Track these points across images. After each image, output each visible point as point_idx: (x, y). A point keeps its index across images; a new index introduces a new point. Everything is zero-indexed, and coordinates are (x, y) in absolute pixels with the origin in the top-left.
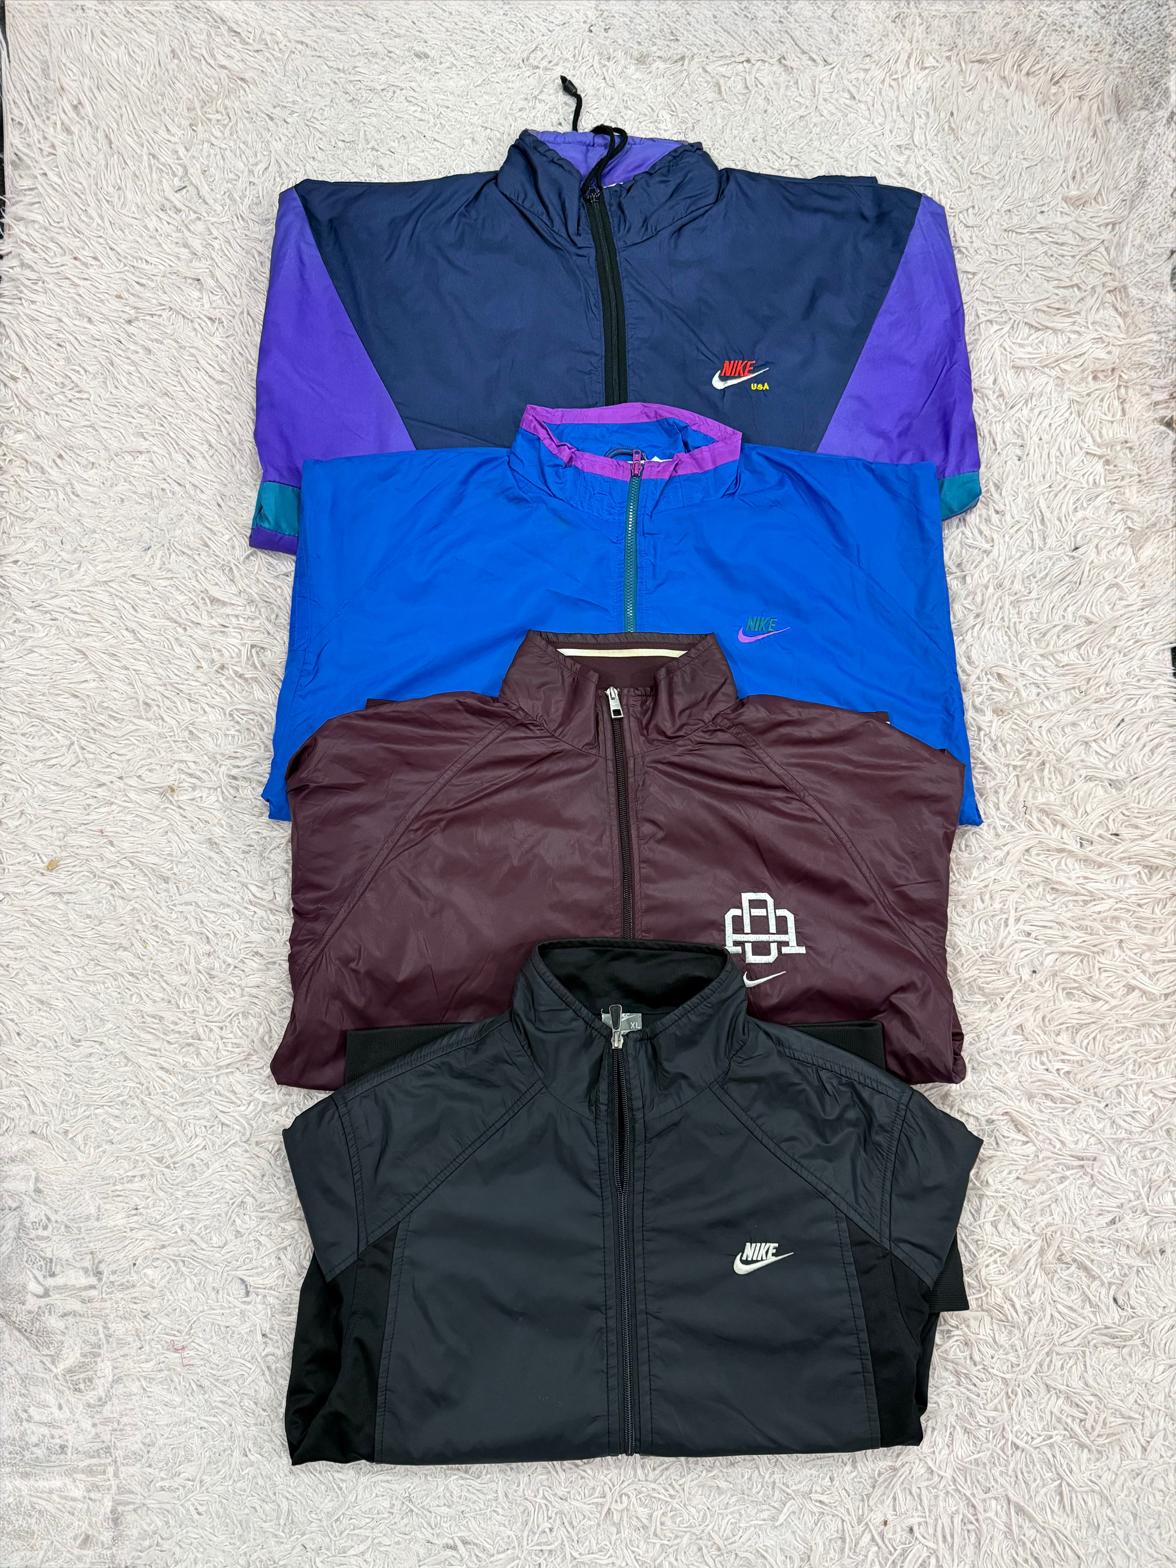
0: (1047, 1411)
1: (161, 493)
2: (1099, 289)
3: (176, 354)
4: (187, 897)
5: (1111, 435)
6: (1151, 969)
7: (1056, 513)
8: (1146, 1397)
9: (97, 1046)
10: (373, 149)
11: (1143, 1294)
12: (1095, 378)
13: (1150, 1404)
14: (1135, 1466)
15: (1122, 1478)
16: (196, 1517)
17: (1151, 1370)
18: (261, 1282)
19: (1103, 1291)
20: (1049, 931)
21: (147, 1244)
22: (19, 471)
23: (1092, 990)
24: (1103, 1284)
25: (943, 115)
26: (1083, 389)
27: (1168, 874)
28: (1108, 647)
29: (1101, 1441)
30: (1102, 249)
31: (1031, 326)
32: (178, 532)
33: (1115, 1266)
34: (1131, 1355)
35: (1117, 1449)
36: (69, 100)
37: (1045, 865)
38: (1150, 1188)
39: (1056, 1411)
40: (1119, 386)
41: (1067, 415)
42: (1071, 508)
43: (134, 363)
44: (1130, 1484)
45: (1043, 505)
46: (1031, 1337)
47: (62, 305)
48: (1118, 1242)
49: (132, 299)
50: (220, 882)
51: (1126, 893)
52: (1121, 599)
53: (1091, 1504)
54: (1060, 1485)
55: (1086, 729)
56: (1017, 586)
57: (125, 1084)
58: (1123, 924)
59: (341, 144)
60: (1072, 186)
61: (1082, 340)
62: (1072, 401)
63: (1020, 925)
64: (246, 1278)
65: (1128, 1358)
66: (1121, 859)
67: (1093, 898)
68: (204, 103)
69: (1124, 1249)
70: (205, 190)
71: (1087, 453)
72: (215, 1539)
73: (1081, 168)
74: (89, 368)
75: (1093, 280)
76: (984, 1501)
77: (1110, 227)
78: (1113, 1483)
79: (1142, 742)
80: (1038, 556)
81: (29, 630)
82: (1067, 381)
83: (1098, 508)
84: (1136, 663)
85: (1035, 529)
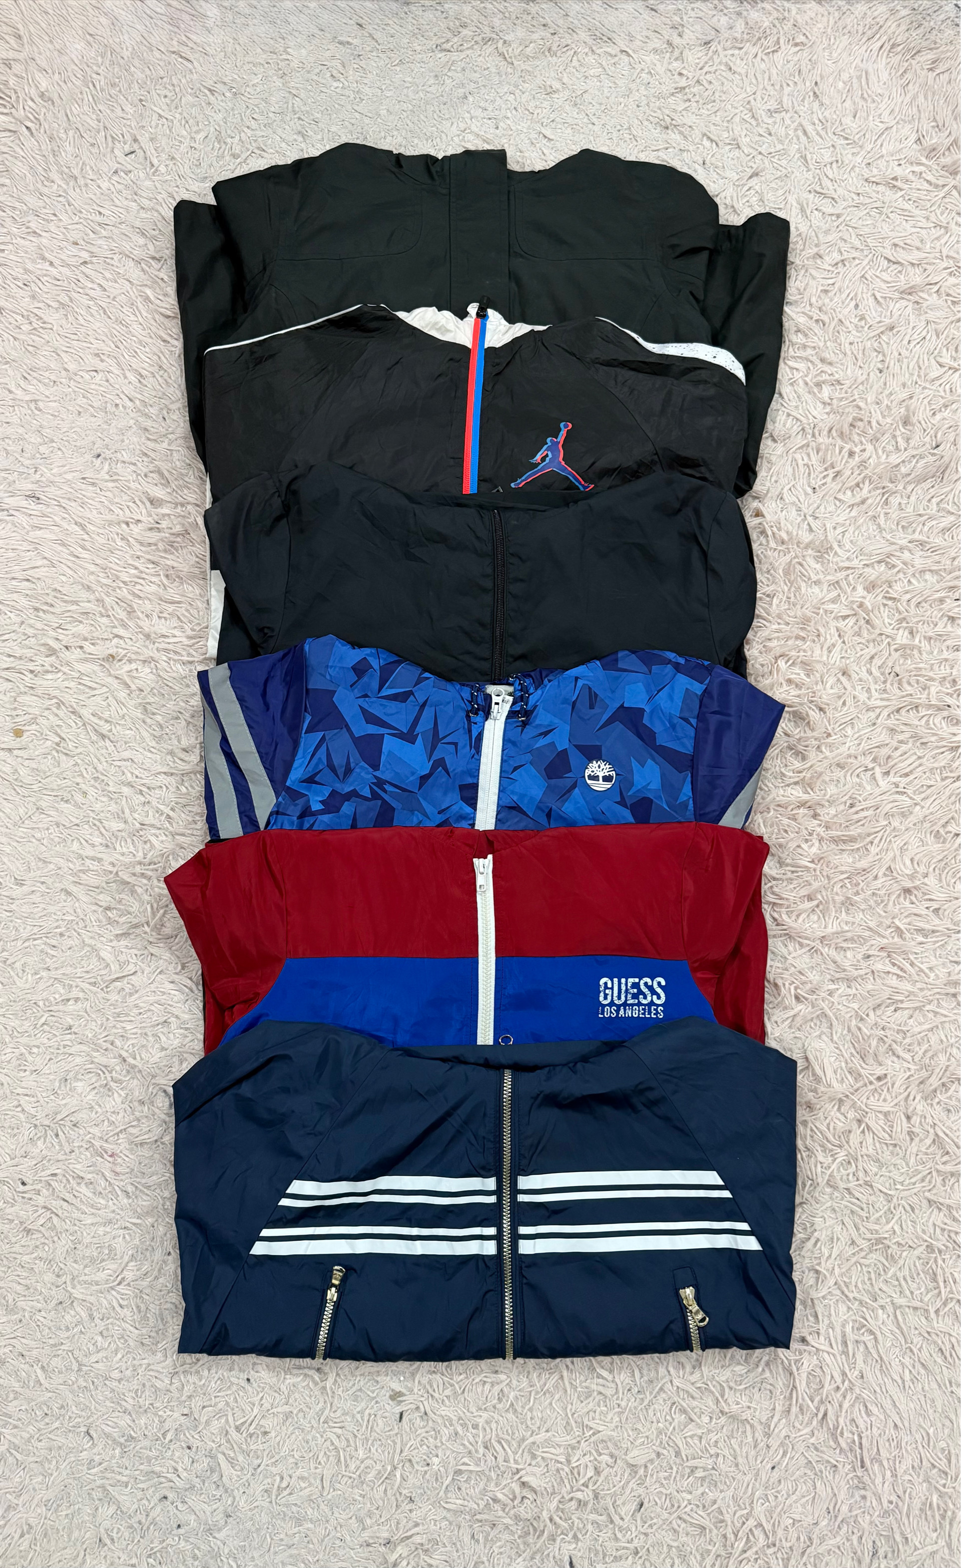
25: (808, 84)
31: (889, 261)
41: (924, 333)
70: (151, 154)
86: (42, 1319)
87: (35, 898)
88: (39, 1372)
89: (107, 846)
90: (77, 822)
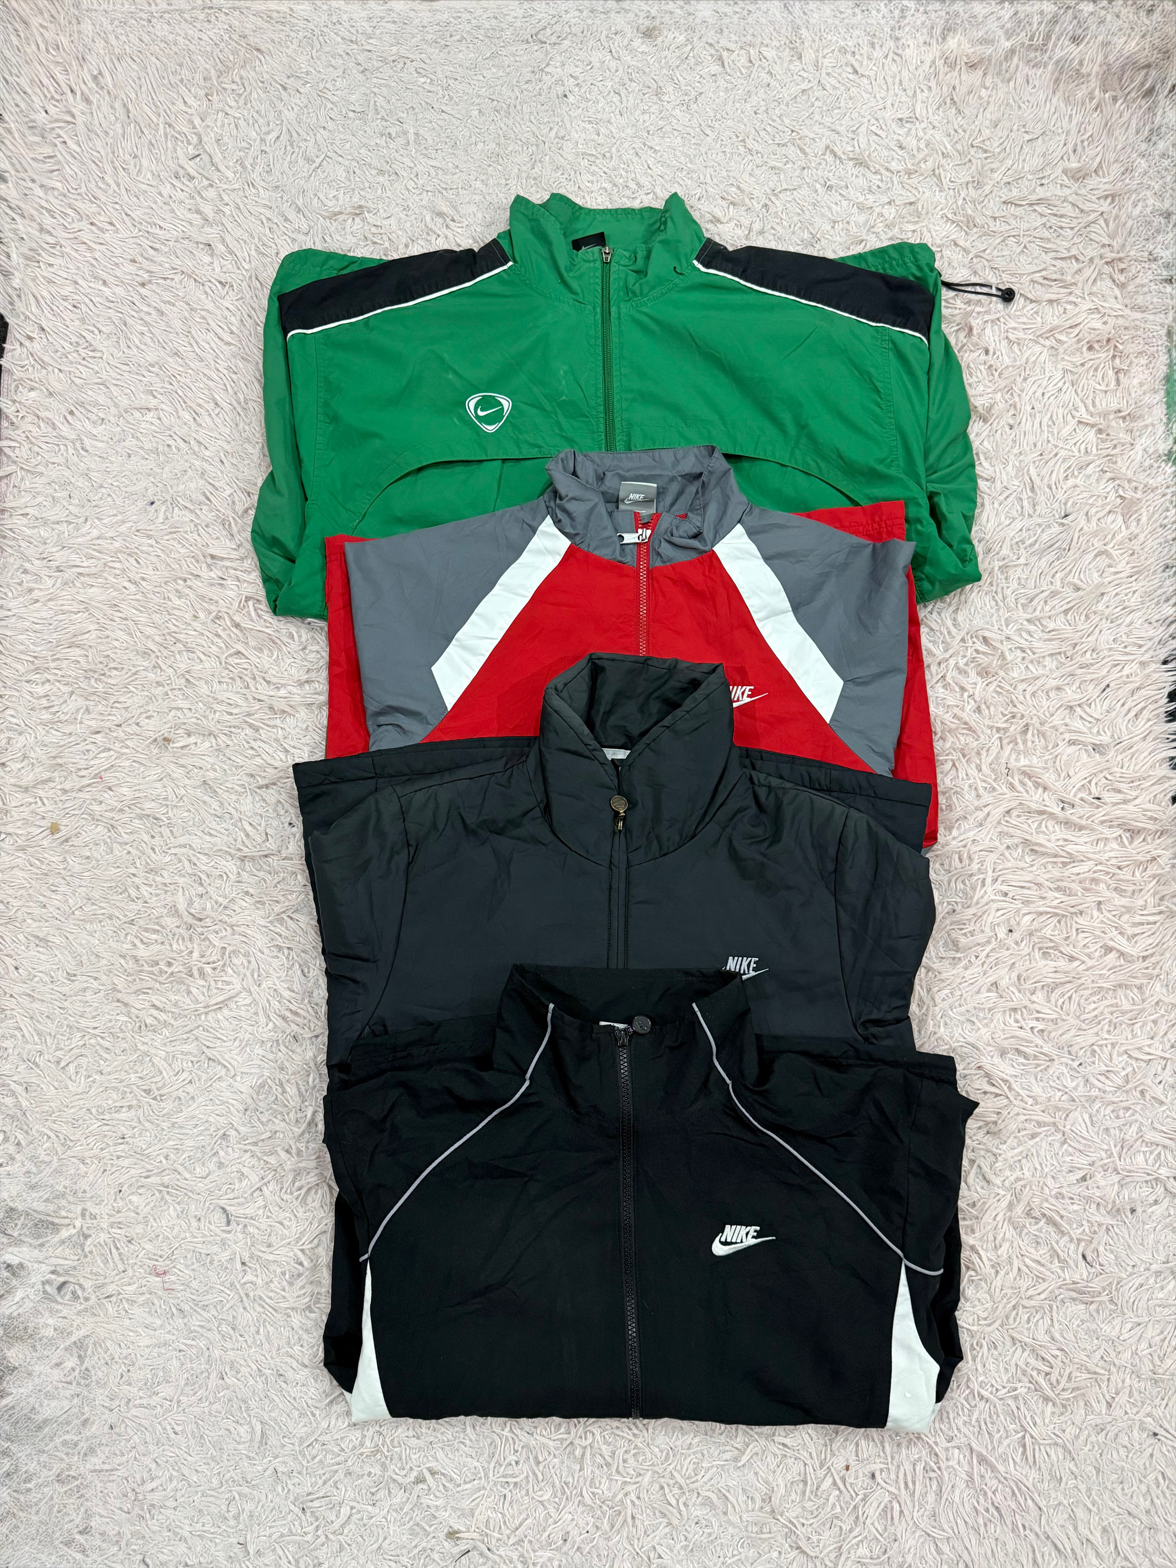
0: (1013, 1363)
1: (166, 448)
2: (1096, 261)
3: (187, 315)
4: (182, 840)
5: (1104, 404)
6: (1130, 931)
7: (1045, 481)
8: (1113, 1354)
9: (92, 980)
10: (383, 119)
11: (1112, 1252)
12: (1090, 348)
13: (1116, 1361)
14: (1099, 1421)
15: (1086, 1432)
16: (173, 1436)
17: (1118, 1328)
18: (242, 1212)
19: (1072, 1247)
20: (1026, 891)
21: (133, 1172)
22: (31, 427)
23: (1068, 950)
24: (1071, 1240)
26: (1078, 359)
27: (1149, 839)
28: (1095, 613)
29: (1066, 1395)
30: (1102, 222)
31: (1027, 298)
32: (182, 487)
33: (1085, 1223)
34: (1098, 1312)
35: (1082, 1404)
36: (89, 70)
37: (1025, 826)
38: (1122, 1147)
39: (1021, 1363)
40: (1114, 357)
41: (1060, 384)
42: (1062, 476)
43: (146, 324)
44: (1093, 1438)
45: (1033, 472)
46: (998, 1290)
47: (78, 268)
48: (1088, 1200)
49: (146, 264)
50: (214, 825)
51: (1107, 855)
52: (1110, 566)
53: (1053, 1456)
54: (1024, 1437)
55: (1071, 694)
56: (1005, 551)
57: (118, 1017)
58: (1102, 886)
59: (351, 114)
60: (1072, 158)
61: (1077, 310)
62: (1065, 371)
63: (998, 886)
64: (228, 1208)
65: (1095, 1314)
66: (1102, 822)
67: (1073, 859)
68: (220, 74)
69: (1094, 1206)
70: (218, 158)
71: (1080, 422)
72: (189, 1458)
73: (1082, 142)
74: (103, 329)
75: (1090, 252)
76: (947, 1449)
77: (1109, 200)
78: (1077, 1437)
79: (1126, 707)
80: (1027, 522)
81: (36, 581)
82: (1061, 350)
83: (1089, 477)
84: (1123, 629)
85: (1024, 496)
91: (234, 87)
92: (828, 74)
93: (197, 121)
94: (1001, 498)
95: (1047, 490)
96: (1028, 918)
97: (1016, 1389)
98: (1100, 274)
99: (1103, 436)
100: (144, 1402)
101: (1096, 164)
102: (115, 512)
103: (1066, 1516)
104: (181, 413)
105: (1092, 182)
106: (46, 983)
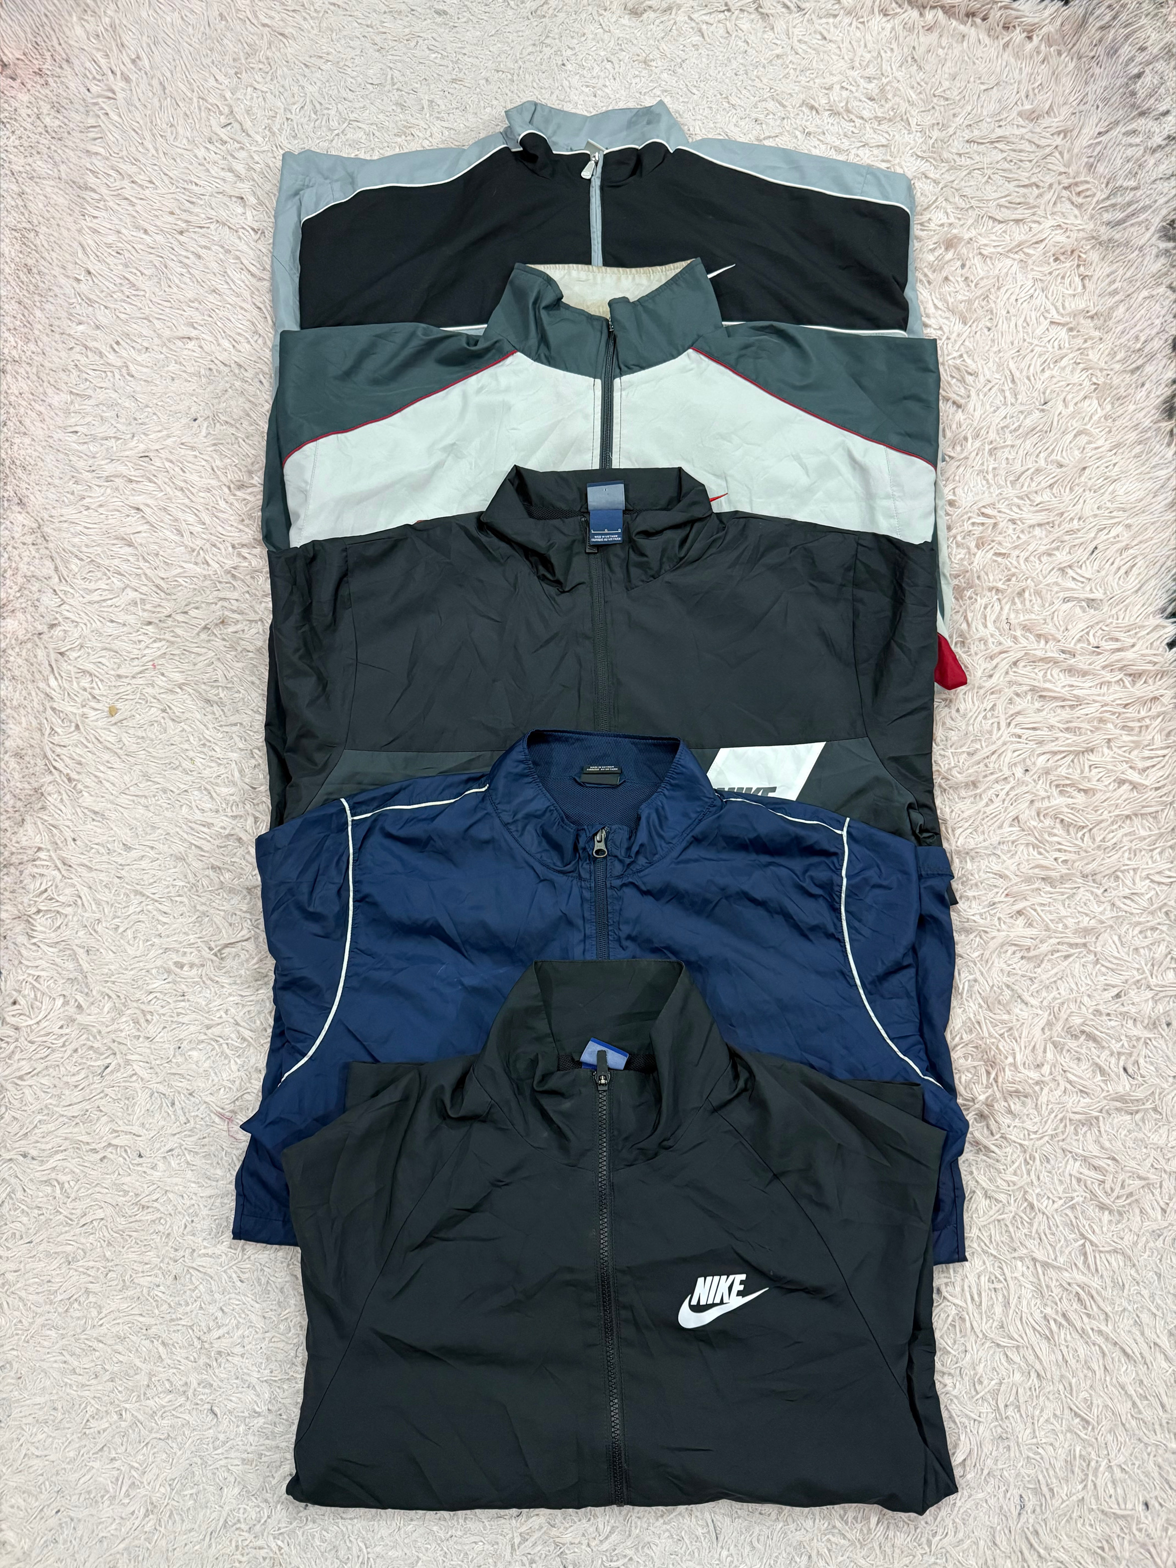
0: (1067, 1174)
1: (208, 373)
2: (1055, 186)
3: (221, 256)
4: (232, 719)
5: (1073, 306)
6: (1141, 765)
7: (1024, 373)
8: (1163, 1162)
9: (148, 849)
10: (398, 90)
11: (1152, 1064)
12: (1056, 260)
13: (1166, 1168)
14: (1155, 1227)
15: (1144, 1239)
16: (239, 1284)
17: (1165, 1136)
19: (1113, 1060)
20: (1038, 732)
21: (192, 1029)
22: (79, 357)
23: (1086, 785)
24: (1112, 1054)
25: (905, 50)
26: (1046, 269)
27: (1150, 681)
28: (1078, 485)
29: (1121, 1202)
30: (1057, 154)
31: (995, 219)
32: (223, 405)
33: (1123, 1038)
34: (1144, 1122)
35: (1137, 1211)
36: (128, 55)
37: (1033, 675)
38: (1153, 965)
39: (1074, 1173)
40: (1078, 266)
41: (1032, 291)
42: (1039, 369)
43: (186, 266)
45: (1012, 366)
46: (1044, 1107)
47: (121, 220)
48: (1124, 1015)
49: (185, 216)
51: (1111, 698)
52: (1090, 442)
53: (1114, 1264)
54: (1084, 1245)
55: (1061, 558)
56: (992, 435)
57: (175, 883)
58: (1110, 726)
59: (369, 86)
60: (1025, 102)
61: (1042, 227)
62: (1035, 280)
63: (1012, 729)
65: (1141, 1124)
66: (1104, 668)
67: (1079, 702)
68: (248, 56)
69: (1130, 1022)
70: (248, 124)
71: (1052, 323)
72: (257, 1306)
73: (1033, 89)
74: (145, 272)
75: (1049, 179)
76: (1009, 1260)
77: (1062, 135)
78: (1135, 1244)
79: (1116, 565)
80: (1010, 410)
81: (86, 490)
82: (1030, 262)
83: (1064, 368)
84: (1107, 497)
85: (1006, 388)
86: (160, 1294)
87: (144, 864)
88: (161, 1349)
89: (217, 811)
90: (186, 787)
91: (261, 66)
92: (799, 41)
93: (228, 95)
94: (986, 390)
95: (1027, 382)
96: (1043, 758)
97: (1072, 1199)
98: (1059, 197)
99: (1075, 333)
100: (210, 1251)
101: (1047, 106)
102: (160, 428)
103: (1131, 1322)
104: (221, 341)
105: (1046, 121)
106: (103, 854)
